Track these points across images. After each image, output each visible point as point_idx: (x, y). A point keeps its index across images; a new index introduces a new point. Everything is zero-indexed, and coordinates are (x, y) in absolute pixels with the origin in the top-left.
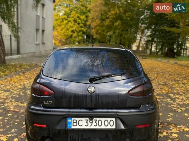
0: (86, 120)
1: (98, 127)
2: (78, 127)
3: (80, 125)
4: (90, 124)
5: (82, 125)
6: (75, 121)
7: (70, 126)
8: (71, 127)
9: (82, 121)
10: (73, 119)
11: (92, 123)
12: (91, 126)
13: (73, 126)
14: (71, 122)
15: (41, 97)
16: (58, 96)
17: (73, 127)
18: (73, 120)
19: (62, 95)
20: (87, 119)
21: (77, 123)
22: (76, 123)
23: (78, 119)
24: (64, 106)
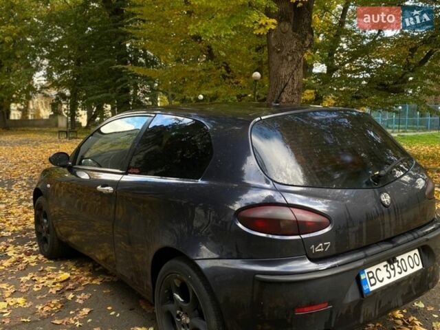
0: (384, 266)
1: (404, 274)
2: (379, 285)
3: (381, 279)
4: (392, 272)
5: (383, 279)
6: (371, 275)
7: (367, 287)
8: (368, 289)
9: (380, 270)
10: (366, 271)
11: (394, 269)
12: (394, 276)
13: (372, 285)
14: (366, 279)
15: (303, 236)
16: (340, 226)
17: (372, 289)
18: (368, 273)
19: (347, 223)
20: (385, 263)
21: (375, 276)
22: (373, 277)
23: (373, 269)
24: (352, 248)
